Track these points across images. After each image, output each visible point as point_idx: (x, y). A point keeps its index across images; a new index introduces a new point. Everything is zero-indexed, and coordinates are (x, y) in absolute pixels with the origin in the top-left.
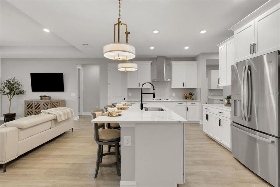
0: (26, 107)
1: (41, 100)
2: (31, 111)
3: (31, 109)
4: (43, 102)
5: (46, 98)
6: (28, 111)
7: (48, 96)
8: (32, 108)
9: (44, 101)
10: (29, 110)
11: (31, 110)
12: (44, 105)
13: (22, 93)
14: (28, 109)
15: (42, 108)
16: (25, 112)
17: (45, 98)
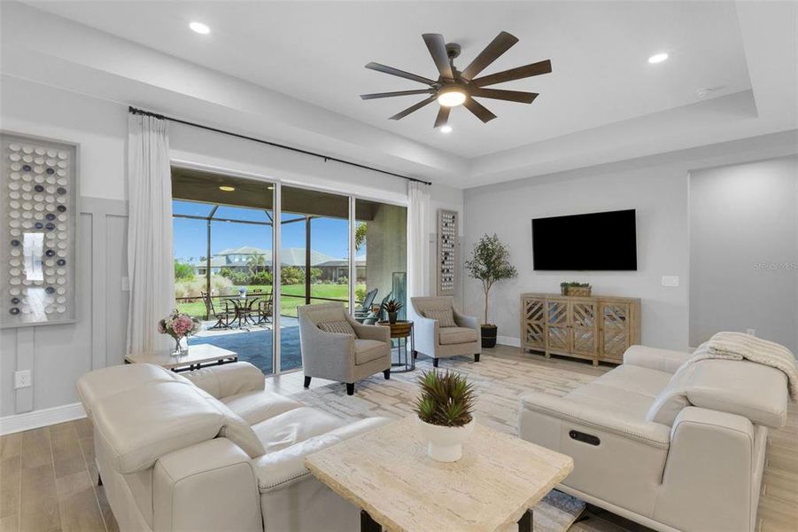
0: (526, 311)
1: (566, 297)
2: (538, 326)
3: (538, 319)
4: (575, 302)
5: (581, 289)
6: (530, 325)
7: (587, 285)
8: (541, 317)
9: (575, 298)
10: (533, 322)
11: (537, 322)
12: (578, 313)
13: (509, 273)
14: (530, 318)
15: (572, 320)
16: (522, 325)
17: (575, 289)
